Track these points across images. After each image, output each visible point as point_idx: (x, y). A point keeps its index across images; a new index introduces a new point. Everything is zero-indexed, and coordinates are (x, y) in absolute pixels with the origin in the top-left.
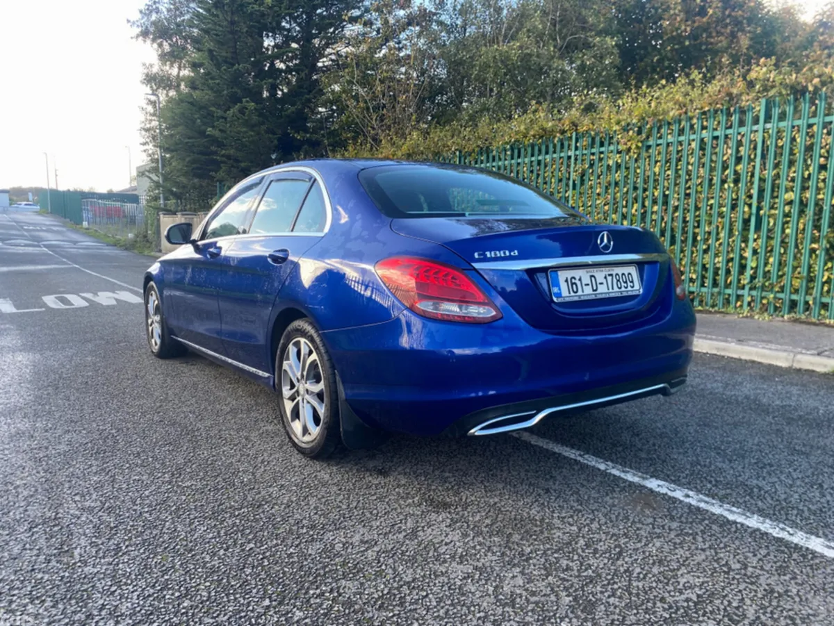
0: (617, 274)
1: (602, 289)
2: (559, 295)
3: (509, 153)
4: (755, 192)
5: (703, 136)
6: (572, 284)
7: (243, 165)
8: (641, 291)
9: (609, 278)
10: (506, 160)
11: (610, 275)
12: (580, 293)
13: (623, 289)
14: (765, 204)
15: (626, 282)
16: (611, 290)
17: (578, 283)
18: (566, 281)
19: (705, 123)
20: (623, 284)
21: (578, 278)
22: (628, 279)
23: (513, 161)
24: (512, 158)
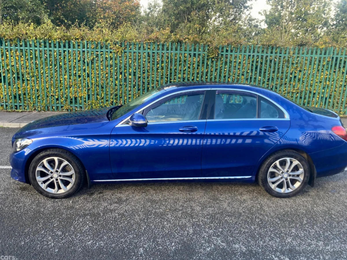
5: (148, 51)
19: (149, 47)
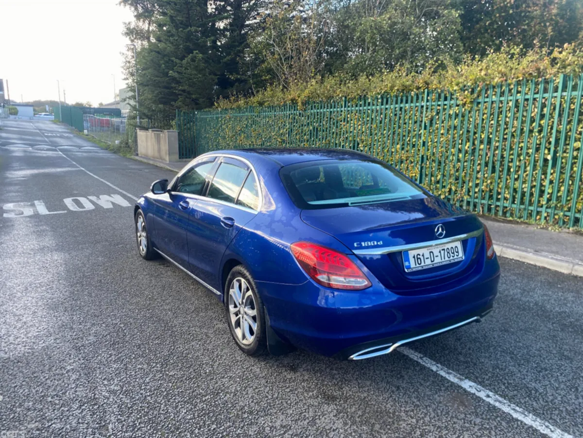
0: (448, 249)
1: (437, 260)
2: (409, 267)
3: (380, 101)
4: (553, 140)
5: (517, 98)
6: (418, 259)
7: (194, 96)
8: (464, 257)
9: (442, 252)
10: (377, 105)
11: (442, 250)
12: (423, 264)
13: (451, 258)
14: (560, 149)
15: (453, 253)
16: (443, 260)
17: (422, 258)
18: (414, 257)
19: (519, 89)
20: (451, 255)
21: (421, 254)
22: (454, 250)
23: (383, 107)
24: (382, 105)
